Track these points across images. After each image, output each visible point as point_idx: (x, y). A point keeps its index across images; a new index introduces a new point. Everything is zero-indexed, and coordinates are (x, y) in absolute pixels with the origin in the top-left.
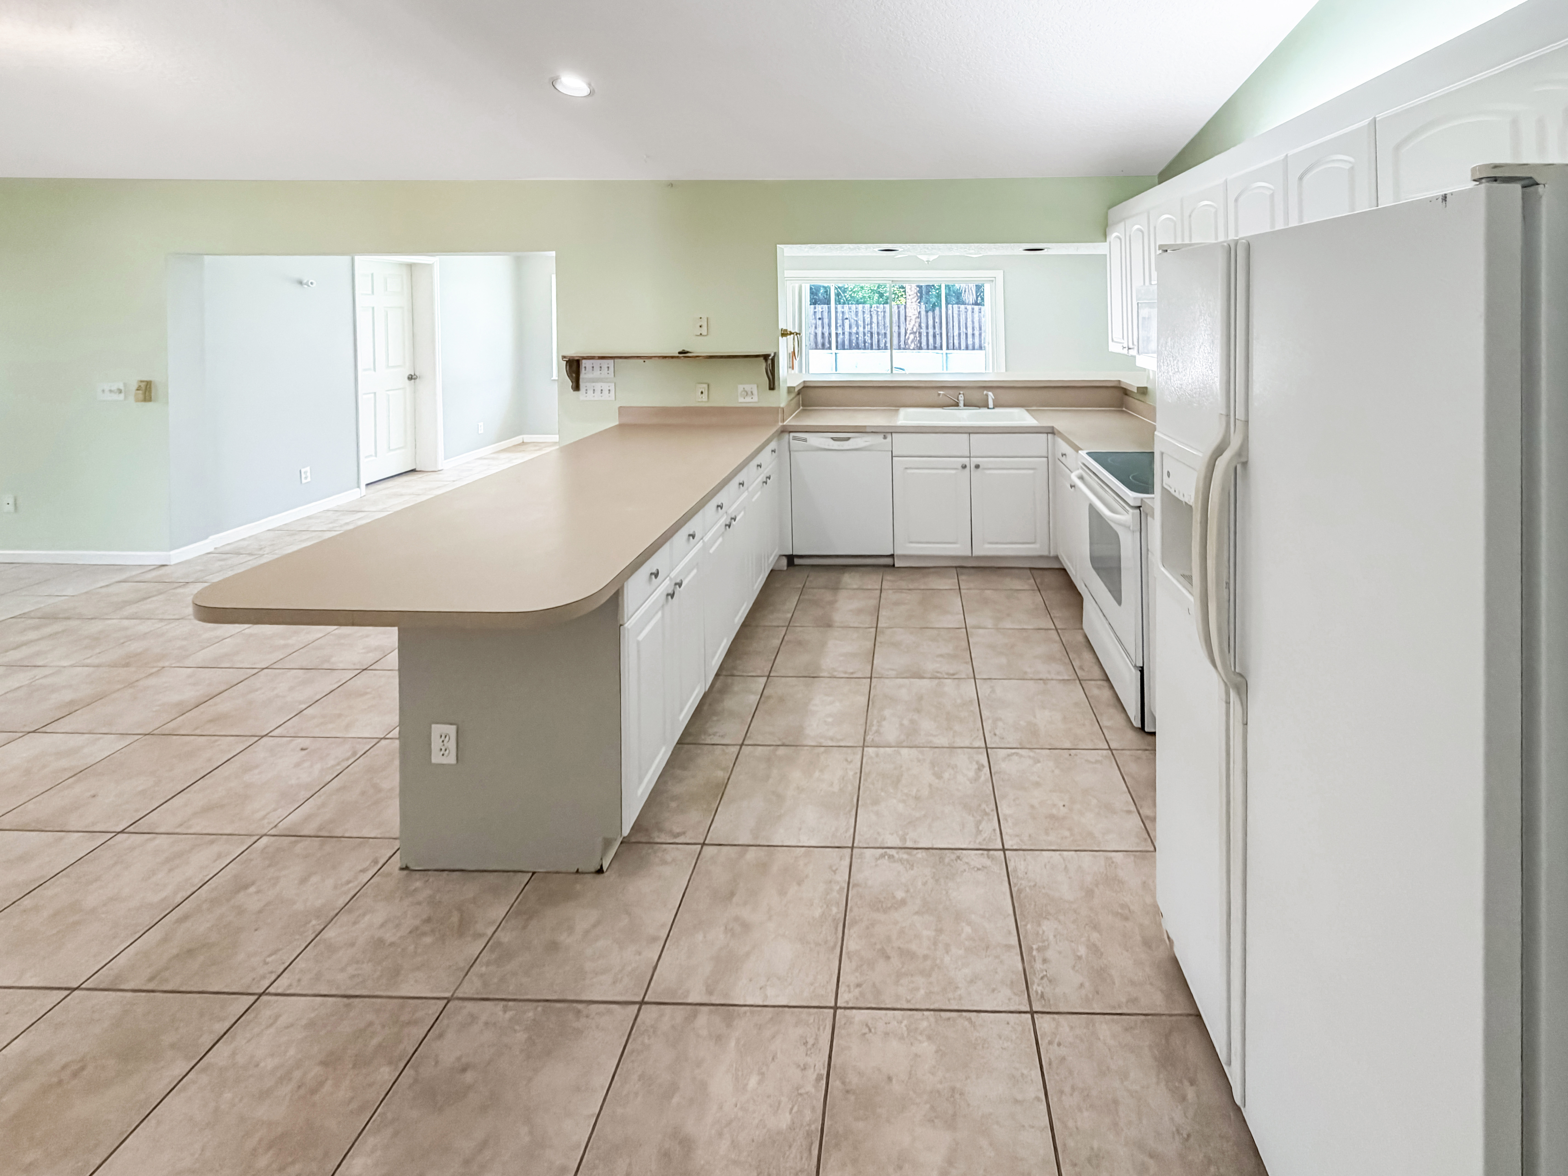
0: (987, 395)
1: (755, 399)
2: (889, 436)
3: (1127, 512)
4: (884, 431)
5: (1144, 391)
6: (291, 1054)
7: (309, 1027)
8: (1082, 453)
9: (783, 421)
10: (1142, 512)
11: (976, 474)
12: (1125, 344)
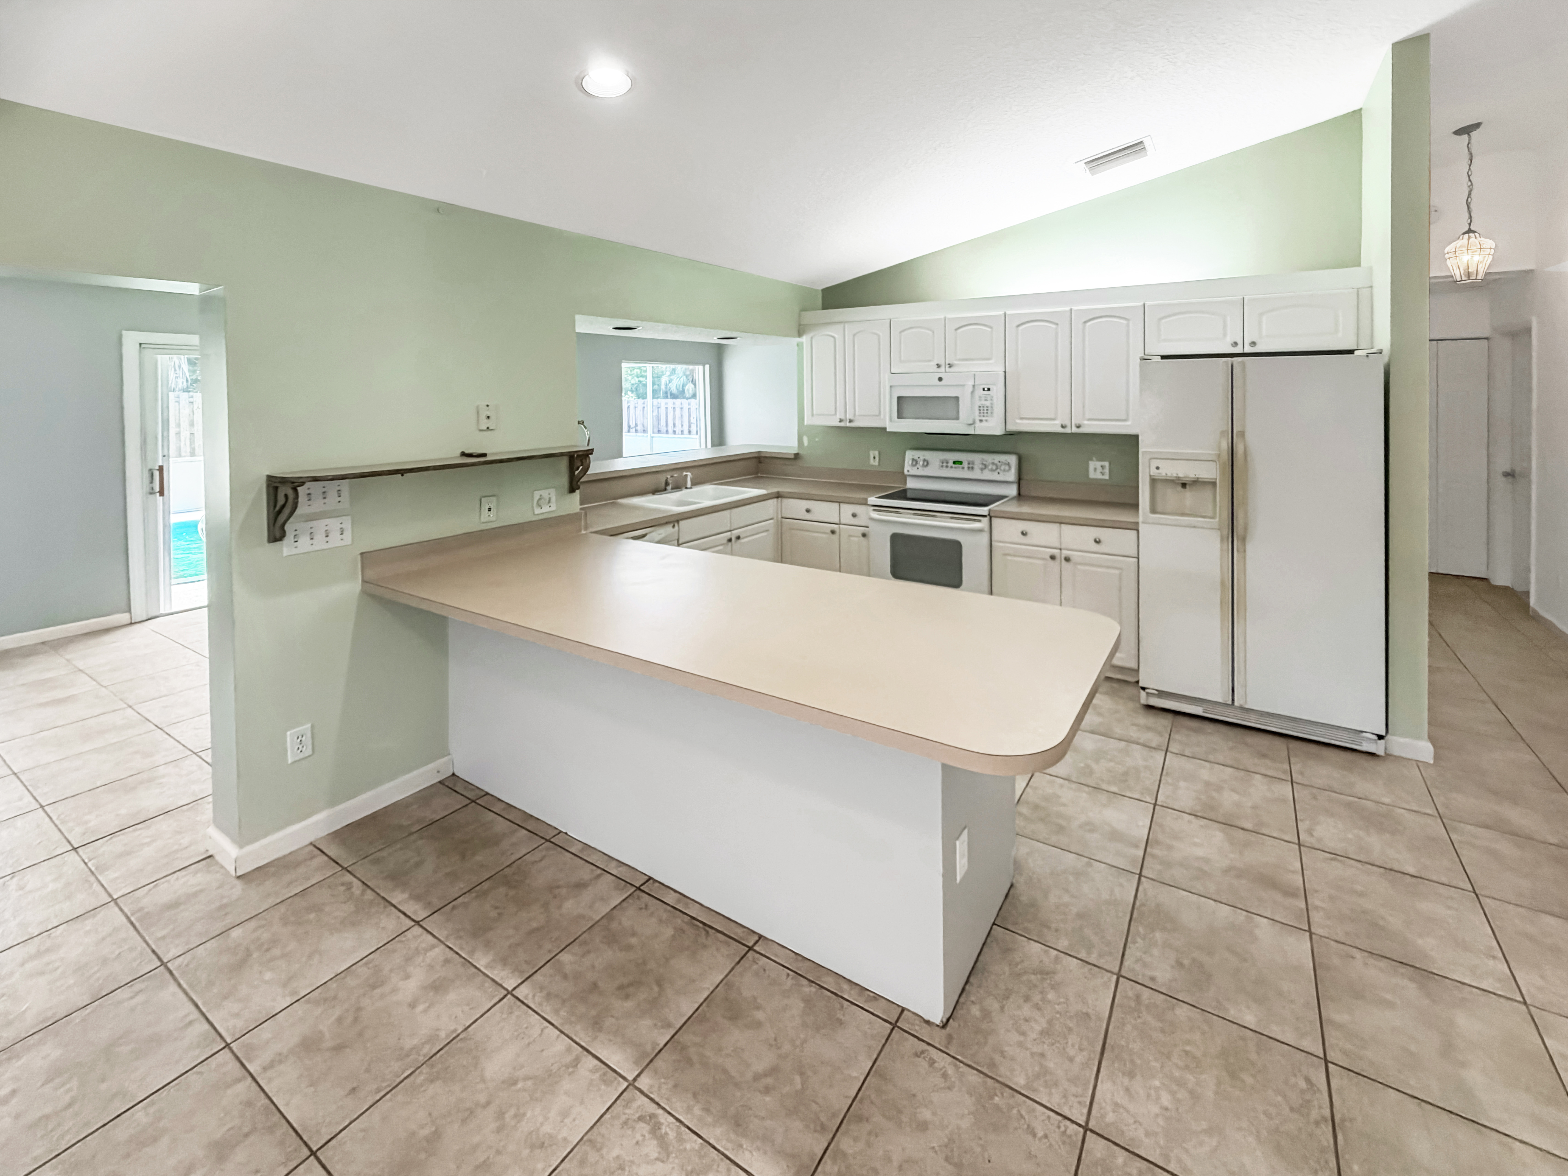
0: (686, 476)
1: (553, 508)
2: (676, 525)
3: (979, 521)
4: (675, 520)
5: (797, 456)
6: (1157, 1083)
7: (1131, 1075)
8: (869, 499)
9: (586, 528)
10: (991, 518)
11: (736, 545)
12: (838, 416)
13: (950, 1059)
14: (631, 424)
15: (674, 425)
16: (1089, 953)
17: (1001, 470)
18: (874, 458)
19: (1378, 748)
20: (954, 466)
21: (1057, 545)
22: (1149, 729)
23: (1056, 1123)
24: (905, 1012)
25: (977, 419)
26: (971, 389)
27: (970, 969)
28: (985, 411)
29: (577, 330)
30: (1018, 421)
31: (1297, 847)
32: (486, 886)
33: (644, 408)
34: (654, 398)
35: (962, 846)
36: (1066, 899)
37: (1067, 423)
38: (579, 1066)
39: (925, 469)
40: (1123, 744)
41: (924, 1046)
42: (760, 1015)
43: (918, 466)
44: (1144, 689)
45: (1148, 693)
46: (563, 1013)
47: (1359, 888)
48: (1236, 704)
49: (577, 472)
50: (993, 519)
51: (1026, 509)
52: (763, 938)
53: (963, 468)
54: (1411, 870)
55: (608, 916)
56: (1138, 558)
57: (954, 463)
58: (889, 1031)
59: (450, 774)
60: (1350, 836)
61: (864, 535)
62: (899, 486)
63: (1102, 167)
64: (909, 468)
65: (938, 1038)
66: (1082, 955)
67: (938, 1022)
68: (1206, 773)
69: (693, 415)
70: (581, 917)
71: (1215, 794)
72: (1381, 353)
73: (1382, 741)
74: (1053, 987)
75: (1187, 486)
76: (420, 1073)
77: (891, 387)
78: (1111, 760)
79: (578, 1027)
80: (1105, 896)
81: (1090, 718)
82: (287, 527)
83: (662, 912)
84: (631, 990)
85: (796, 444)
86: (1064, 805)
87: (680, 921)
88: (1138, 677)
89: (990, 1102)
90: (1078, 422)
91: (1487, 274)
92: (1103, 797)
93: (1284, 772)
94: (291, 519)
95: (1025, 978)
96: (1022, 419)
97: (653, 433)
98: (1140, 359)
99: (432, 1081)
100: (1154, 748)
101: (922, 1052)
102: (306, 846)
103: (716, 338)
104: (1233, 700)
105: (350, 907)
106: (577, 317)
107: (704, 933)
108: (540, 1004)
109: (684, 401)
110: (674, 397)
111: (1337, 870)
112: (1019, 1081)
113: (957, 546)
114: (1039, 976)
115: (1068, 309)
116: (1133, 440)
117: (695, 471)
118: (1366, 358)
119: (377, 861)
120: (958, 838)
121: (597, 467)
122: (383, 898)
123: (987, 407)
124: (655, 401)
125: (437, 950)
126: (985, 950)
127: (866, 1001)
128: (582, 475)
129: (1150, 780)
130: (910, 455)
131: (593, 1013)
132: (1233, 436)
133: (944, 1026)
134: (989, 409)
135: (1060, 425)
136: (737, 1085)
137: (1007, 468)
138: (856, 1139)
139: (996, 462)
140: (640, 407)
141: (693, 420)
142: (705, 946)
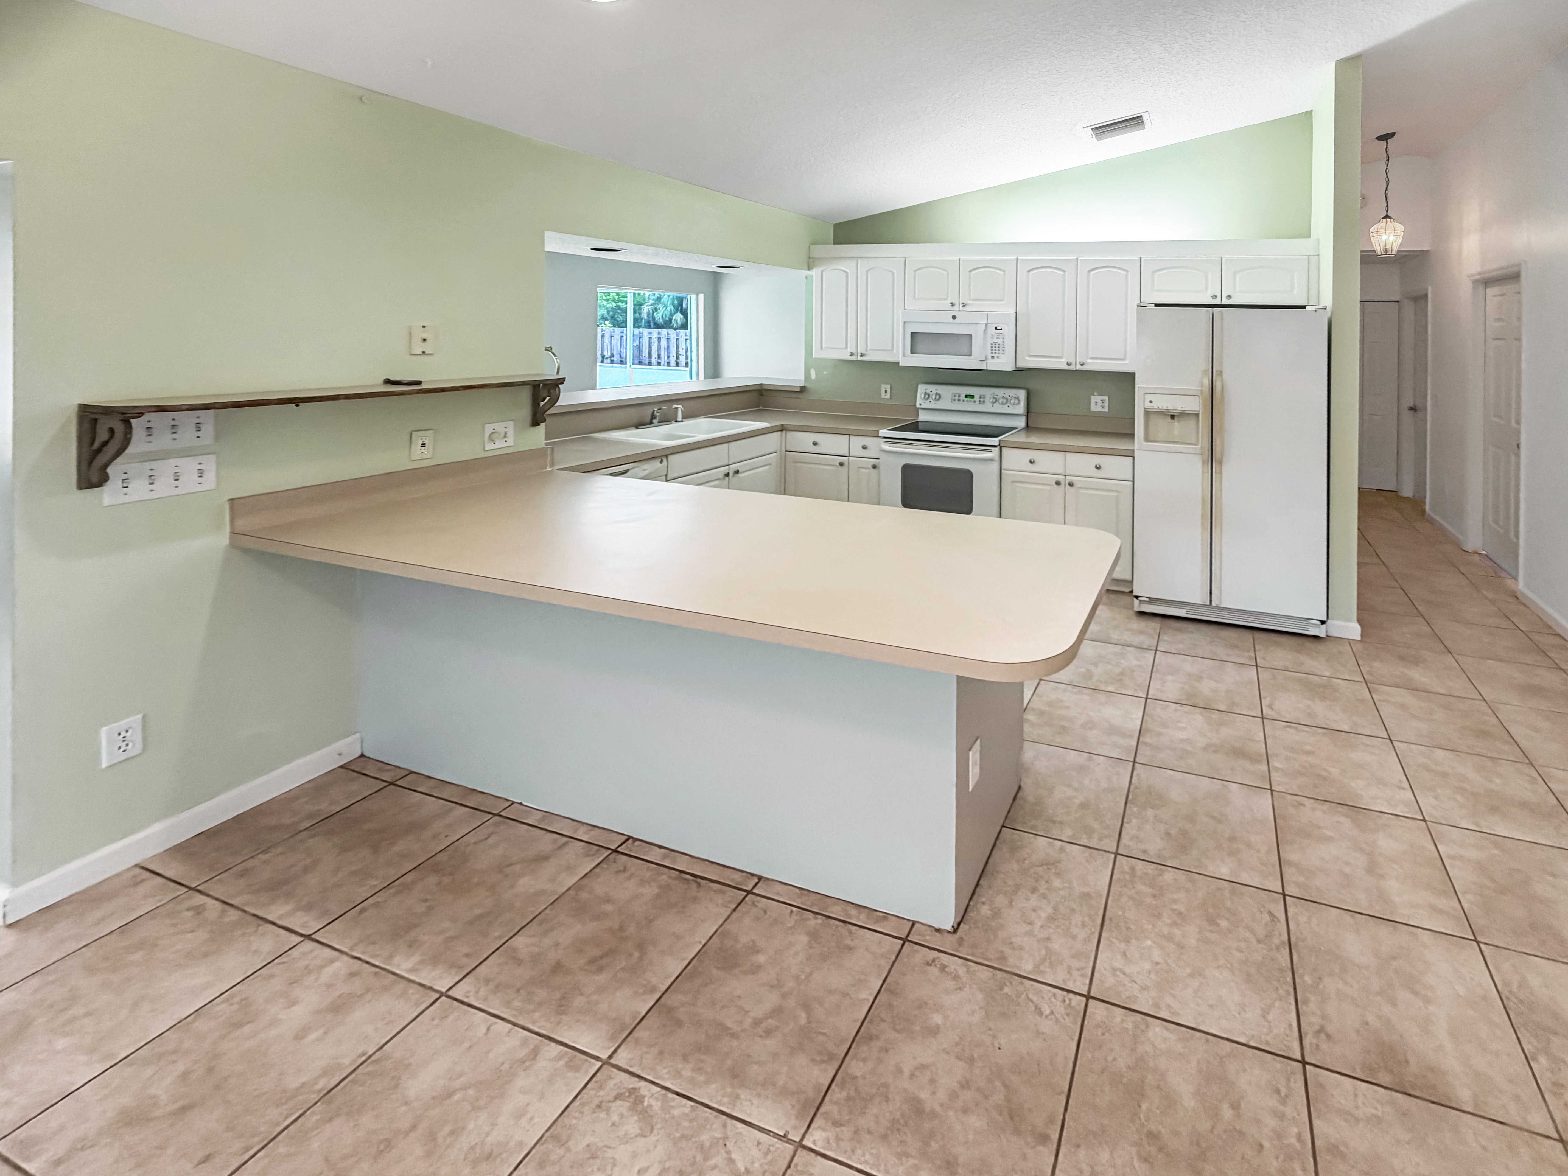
0: (677, 408)
1: (510, 443)
2: (665, 460)
3: (990, 451)
4: (662, 455)
5: (803, 389)
6: (1149, 943)
7: (1127, 941)
8: (880, 431)
9: (552, 465)
10: (1001, 448)
11: (734, 479)
12: (849, 350)
13: (960, 961)
14: (605, 353)
15: (659, 356)
16: (1090, 837)
17: (1010, 403)
18: (886, 391)
19: (1321, 632)
20: (966, 399)
21: (1061, 471)
22: (1141, 632)
23: (1061, 999)
24: (917, 925)
25: (989, 356)
26: (984, 327)
27: (980, 871)
28: (996, 348)
29: (546, 250)
30: (1028, 358)
31: (1261, 720)
32: (408, 878)
33: (622, 337)
34: (634, 327)
35: (974, 756)
36: (1069, 792)
37: (1072, 361)
38: (538, 1058)
39: (937, 402)
40: (1118, 649)
41: (936, 954)
42: (761, 959)
43: (930, 399)
44: (1137, 597)
45: (1140, 601)
46: (517, 1003)
47: (1308, 748)
48: (1213, 604)
49: (542, 404)
50: (1003, 448)
51: (1034, 439)
52: (763, 879)
53: (975, 402)
54: (1346, 728)
55: (577, 886)
56: (1133, 482)
57: (966, 396)
58: (899, 946)
59: (358, 754)
60: (1301, 705)
61: (874, 467)
62: (911, 419)
63: (1107, 135)
64: (921, 402)
65: (948, 943)
66: (1084, 842)
67: (949, 927)
68: (1189, 666)
69: (682, 346)
70: (542, 892)
71: (1196, 684)
72: (1325, 309)
73: (1324, 625)
74: (1058, 874)
75: (1176, 418)
76: (313, 1113)
77: (904, 322)
78: (1109, 663)
79: (537, 1015)
80: (1104, 785)
81: (1093, 627)
82: (109, 470)
83: (646, 872)
84: (605, 961)
85: (803, 378)
86: (1068, 708)
87: (665, 877)
88: (1132, 587)
89: (1000, 992)
90: (1083, 360)
91: (1398, 251)
92: (1102, 697)
93: (1250, 658)
94: (118, 460)
95: (1032, 871)
96: (1030, 356)
97: (633, 364)
98: (1138, 306)
99: (330, 1120)
100: (1146, 649)
101: (933, 961)
102: (128, 870)
103: (714, 266)
104: (1211, 601)
105: (202, 935)
106: (547, 234)
107: (694, 885)
108: (486, 999)
109: (671, 331)
110: (658, 326)
111: (1291, 736)
112: (1026, 967)
113: (968, 475)
114: (1045, 867)
115: (1074, 258)
116: (1130, 377)
117: (686, 403)
118: (1314, 312)
119: (243, 874)
120: (970, 749)
121: (567, 398)
122: (255, 915)
123: (999, 344)
124: (637, 331)
125: (337, 965)
126: (994, 852)
127: (875, 923)
128: (548, 407)
129: (1142, 677)
130: (922, 389)
131: (558, 995)
132: (1213, 373)
133: (955, 930)
134: (1001, 346)
135: (1066, 363)
136: (734, 1036)
137: (1016, 402)
138: (864, 1060)
139: (1006, 396)
140: (617, 336)
141: (682, 352)
142: (695, 899)
